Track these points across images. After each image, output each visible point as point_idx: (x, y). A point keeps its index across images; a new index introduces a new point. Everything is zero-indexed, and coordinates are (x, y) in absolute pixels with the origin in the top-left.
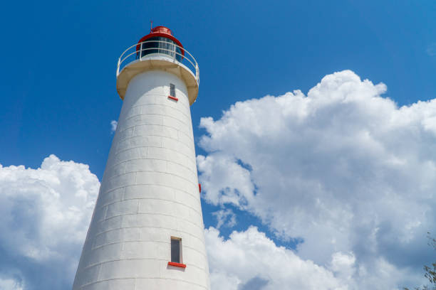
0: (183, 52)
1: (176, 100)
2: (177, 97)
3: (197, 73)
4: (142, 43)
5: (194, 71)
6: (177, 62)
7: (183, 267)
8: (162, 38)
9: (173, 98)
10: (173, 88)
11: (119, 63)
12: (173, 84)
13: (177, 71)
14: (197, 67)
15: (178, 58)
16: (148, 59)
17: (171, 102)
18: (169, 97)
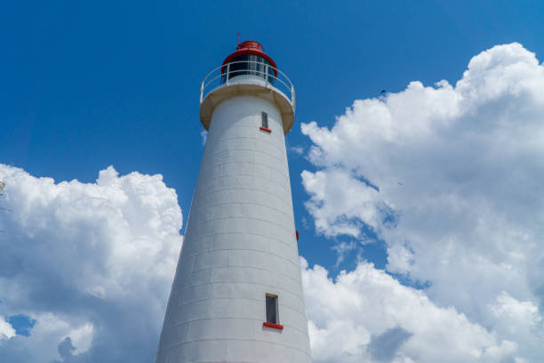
0: (276, 73)
1: (270, 131)
2: (270, 128)
3: (293, 98)
4: (229, 65)
5: (289, 95)
6: (269, 86)
7: (280, 328)
8: (251, 57)
9: (265, 129)
10: (265, 117)
11: (203, 87)
12: (266, 111)
13: (269, 96)
14: (292, 90)
15: (270, 80)
16: (236, 83)
17: (264, 134)
18: (261, 129)
